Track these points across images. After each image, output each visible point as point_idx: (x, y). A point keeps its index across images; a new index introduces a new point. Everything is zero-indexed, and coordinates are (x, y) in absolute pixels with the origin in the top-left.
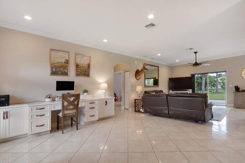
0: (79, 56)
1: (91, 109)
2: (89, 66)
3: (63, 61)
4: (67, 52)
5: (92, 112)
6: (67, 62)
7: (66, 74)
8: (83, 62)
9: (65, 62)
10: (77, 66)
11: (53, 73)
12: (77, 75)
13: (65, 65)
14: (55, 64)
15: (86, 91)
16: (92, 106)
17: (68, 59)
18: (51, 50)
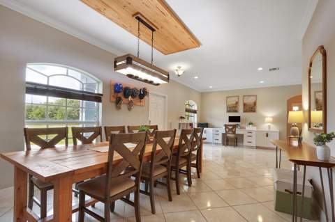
0: (246, 97)
1: (249, 137)
2: (255, 104)
3: (235, 103)
4: (237, 96)
5: (250, 139)
6: (237, 103)
7: (236, 111)
8: (250, 101)
10: (245, 105)
11: (228, 111)
12: (245, 111)
13: (235, 105)
14: (229, 106)
15: (251, 124)
16: (250, 134)
17: (237, 101)
18: (227, 97)
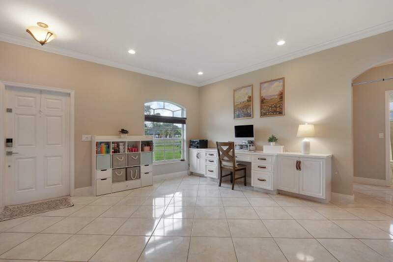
0: (265, 85)
1: (260, 169)
2: (281, 96)
3: (246, 98)
4: (249, 86)
5: (262, 174)
6: (250, 99)
7: (249, 115)
8: (272, 91)
9: (248, 100)
10: (263, 101)
11: (237, 116)
12: (263, 114)
13: (247, 104)
14: (238, 106)
16: (262, 163)
17: (250, 95)
18: (234, 91)
